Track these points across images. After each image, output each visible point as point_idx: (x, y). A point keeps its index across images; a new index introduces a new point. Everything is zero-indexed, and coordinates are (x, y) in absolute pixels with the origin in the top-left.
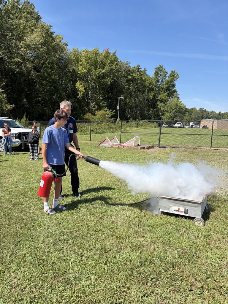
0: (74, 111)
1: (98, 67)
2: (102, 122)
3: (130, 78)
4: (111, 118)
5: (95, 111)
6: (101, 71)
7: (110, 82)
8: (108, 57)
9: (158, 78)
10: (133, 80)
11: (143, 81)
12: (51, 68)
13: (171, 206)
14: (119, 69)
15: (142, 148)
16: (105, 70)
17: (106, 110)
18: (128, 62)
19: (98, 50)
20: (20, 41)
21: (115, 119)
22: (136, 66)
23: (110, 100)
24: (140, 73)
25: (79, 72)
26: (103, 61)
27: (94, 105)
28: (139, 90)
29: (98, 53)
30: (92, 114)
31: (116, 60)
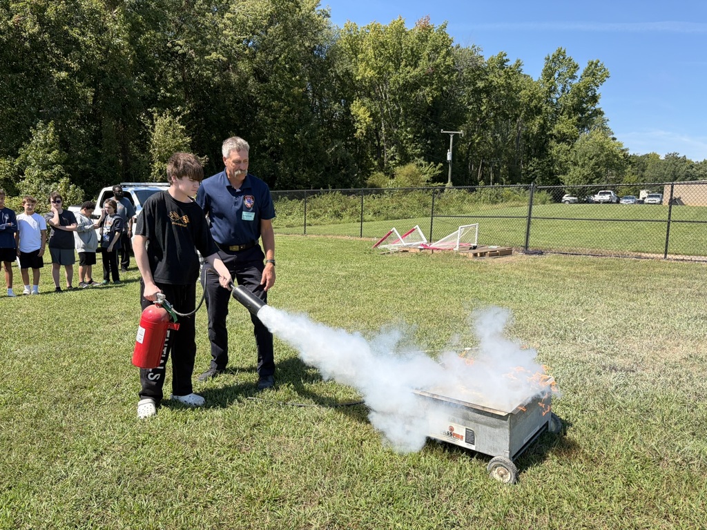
0: (342, 169)
1: (403, 63)
2: (406, 191)
3: (480, 84)
4: (433, 182)
5: (394, 166)
6: (409, 72)
7: (432, 96)
8: (427, 36)
9: (552, 83)
10: (488, 90)
11: (515, 91)
12: (291, 70)
14: (454, 64)
15: (478, 254)
16: (418, 69)
17: (419, 163)
18: (476, 48)
19: (402, 24)
20: (223, 15)
21: (442, 184)
22: (496, 54)
23: (431, 139)
24: (505, 72)
25: (357, 78)
26: (415, 49)
27: (393, 152)
28: (503, 112)
29: (404, 31)
30: (387, 174)
31: (446, 43)
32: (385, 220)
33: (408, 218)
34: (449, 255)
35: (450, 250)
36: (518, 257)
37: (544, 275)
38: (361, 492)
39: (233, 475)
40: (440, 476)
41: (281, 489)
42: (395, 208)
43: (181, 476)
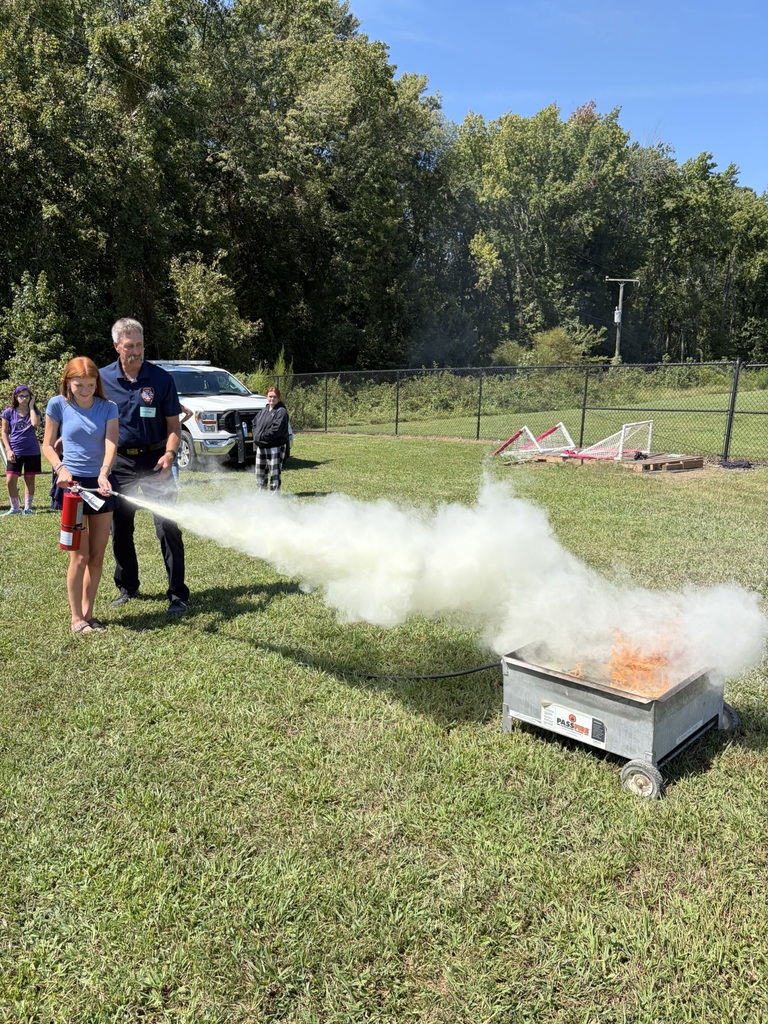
0: (455, 338)
1: (550, 176)
2: (550, 370)
3: (669, 204)
4: (592, 355)
5: (533, 332)
6: (558, 189)
7: (593, 226)
8: (588, 133)
10: (681, 213)
11: (724, 214)
12: (382, 192)
13: (546, 701)
14: (629, 174)
15: (651, 467)
16: (574, 184)
17: (571, 326)
19: (553, 115)
20: (285, 112)
21: (606, 358)
22: (695, 156)
23: (590, 291)
24: (709, 184)
25: (482, 199)
26: (569, 152)
27: (532, 311)
28: (705, 246)
30: (522, 344)
31: (618, 143)
32: (516, 412)
33: (553, 409)
34: (606, 467)
35: (608, 459)
36: (712, 472)
37: (746, 500)
38: (442, 798)
39: (273, 766)
40: (552, 782)
41: (334, 787)
42: (530, 395)
43: (206, 763)
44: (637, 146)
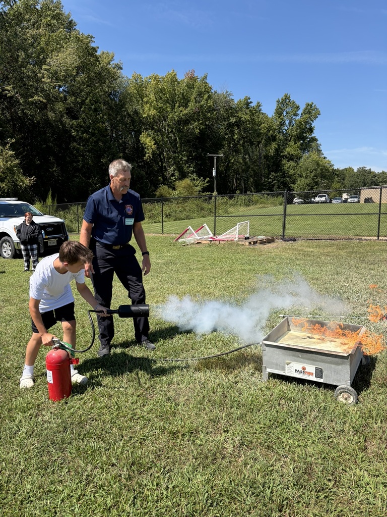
1: (177, 105)
2: (185, 199)
3: (233, 120)
4: (203, 192)
5: (174, 181)
6: (181, 111)
7: (199, 129)
8: (193, 85)
9: (282, 119)
10: (239, 123)
11: (257, 125)
12: (96, 110)
13: (288, 361)
14: (214, 105)
15: (252, 243)
16: (188, 109)
17: (192, 178)
18: (228, 93)
19: (175, 75)
21: (209, 193)
22: (243, 98)
23: (200, 160)
24: (250, 111)
25: (144, 116)
26: (185, 94)
27: (173, 171)
28: (250, 140)
29: (176, 80)
30: (169, 187)
31: (208, 90)
32: (175, 220)
33: (191, 218)
34: (232, 244)
35: (232, 240)
36: (279, 243)
42: (181, 212)
44: (216, 93)
